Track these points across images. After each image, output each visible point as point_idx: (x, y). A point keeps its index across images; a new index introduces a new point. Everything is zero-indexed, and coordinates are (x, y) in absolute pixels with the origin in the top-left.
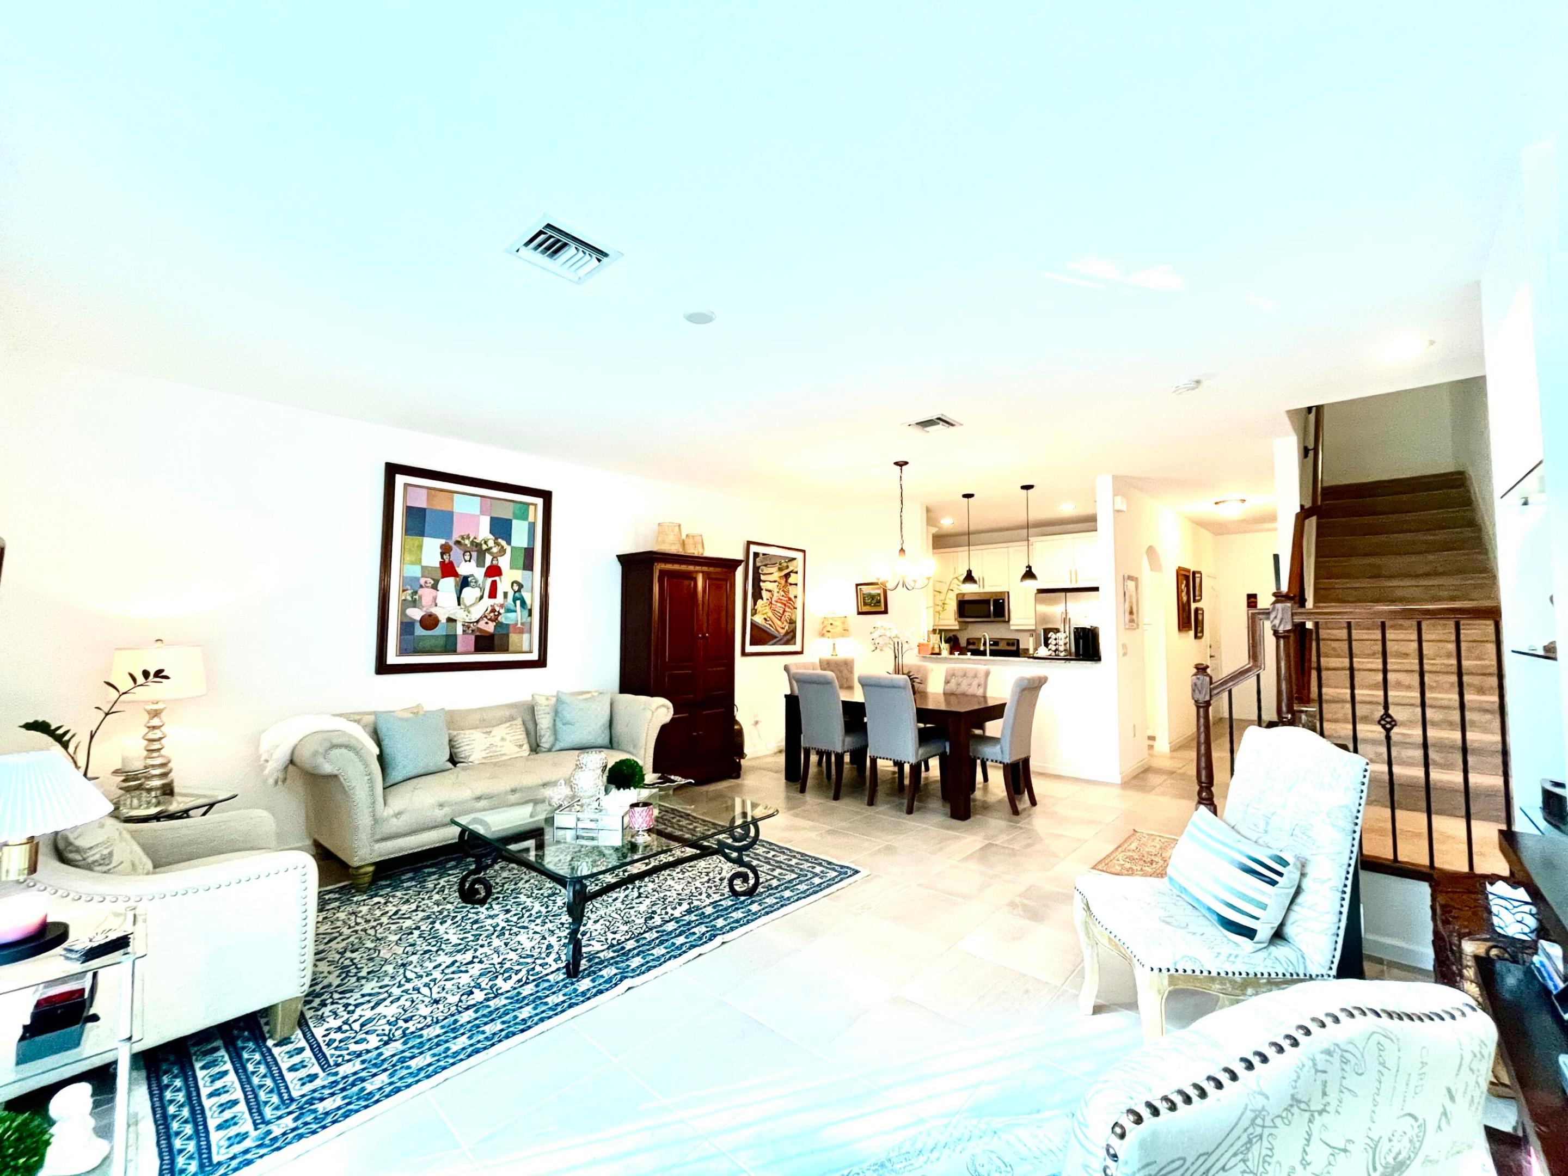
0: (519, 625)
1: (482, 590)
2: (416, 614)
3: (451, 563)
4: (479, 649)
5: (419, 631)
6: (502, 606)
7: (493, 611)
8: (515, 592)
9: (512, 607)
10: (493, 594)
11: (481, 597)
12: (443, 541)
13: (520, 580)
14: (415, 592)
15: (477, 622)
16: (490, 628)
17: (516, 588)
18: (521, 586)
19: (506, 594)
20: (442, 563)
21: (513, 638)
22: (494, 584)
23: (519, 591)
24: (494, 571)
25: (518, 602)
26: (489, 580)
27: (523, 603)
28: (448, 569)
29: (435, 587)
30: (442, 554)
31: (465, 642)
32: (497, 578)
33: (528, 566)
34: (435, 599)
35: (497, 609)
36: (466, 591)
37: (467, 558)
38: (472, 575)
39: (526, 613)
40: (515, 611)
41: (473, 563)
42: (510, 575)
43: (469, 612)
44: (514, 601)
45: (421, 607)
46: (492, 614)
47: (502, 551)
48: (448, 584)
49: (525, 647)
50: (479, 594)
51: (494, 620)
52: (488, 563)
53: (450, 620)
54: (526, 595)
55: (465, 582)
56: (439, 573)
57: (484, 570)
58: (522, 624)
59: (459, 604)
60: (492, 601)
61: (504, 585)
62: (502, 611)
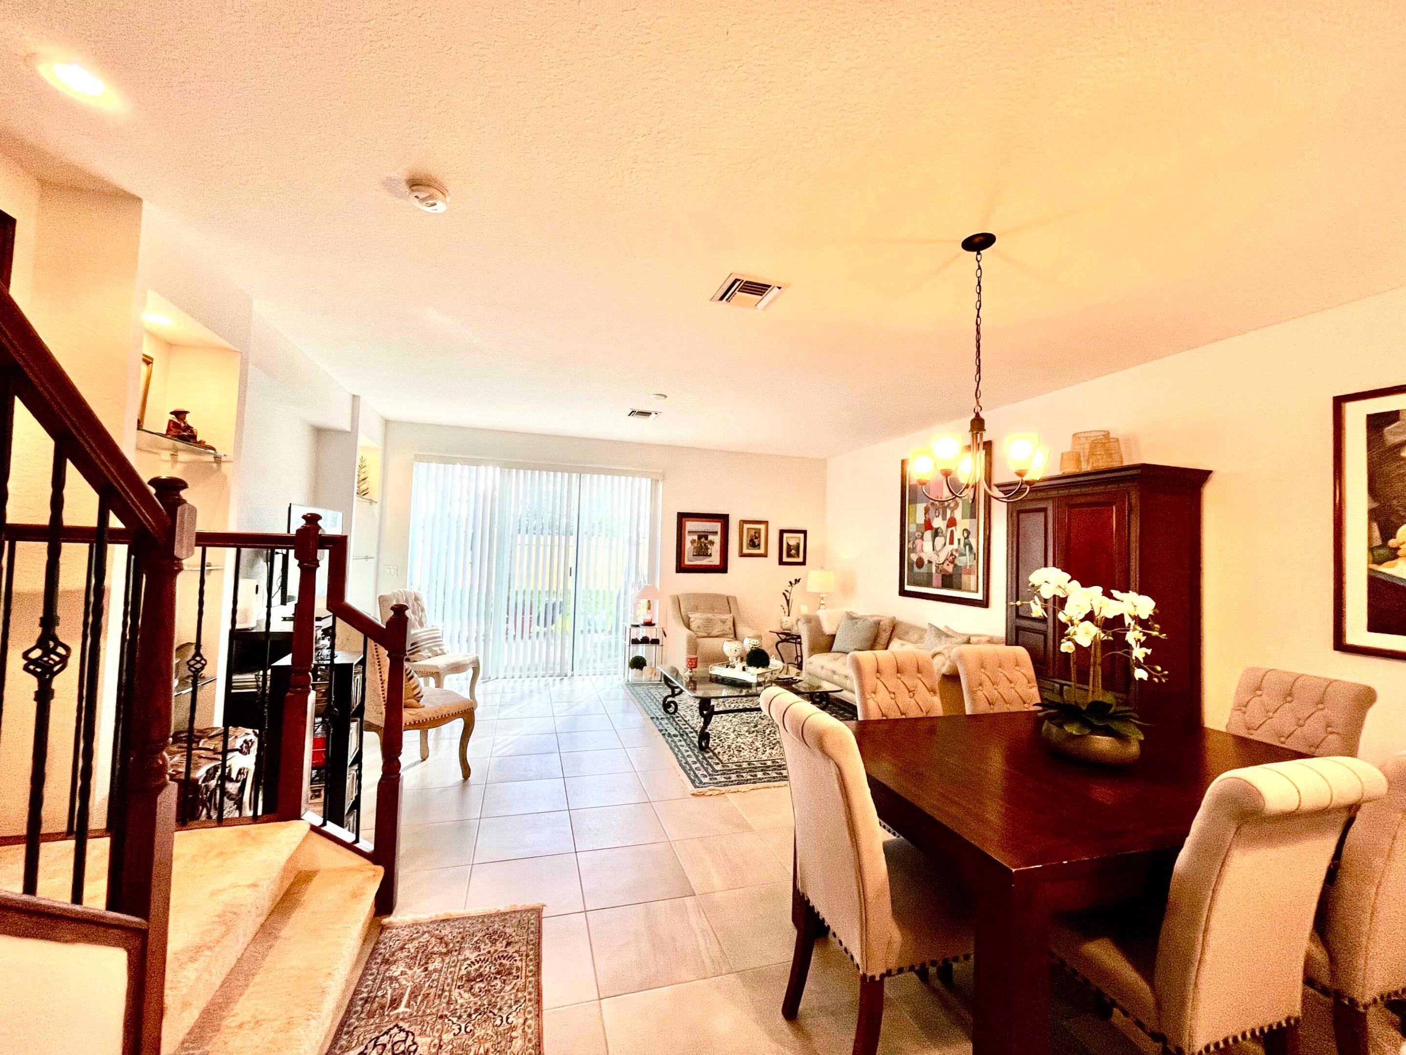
0: (968, 567)
1: (946, 538)
2: (914, 557)
3: (929, 519)
4: (944, 586)
5: (916, 569)
6: (957, 550)
7: (952, 555)
8: (965, 539)
9: (963, 551)
10: (952, 542)
11: (945, 544)
12: (924, 505)
13: (968, 528)
14: (914, 543)
15: (943, 563)
16: (950, 569)
17: (966, 535)
18: (969, 533)
19: (959, 540)
20: (925, 521)
21: (965, 578)
22: (952, 532)
23: (967, 538)
24: (952, 523)
25: (967, 547)
26: (950, 529)
27: (971, 548)
28: (928, 525)
29: (922, 538)
30: (925, 514)
31: (937, 579)
32: (953, 528)
33: (973, 515)
34: (922, 546)
35: (954, 553)
36: (937, 539)
37: (937, 514)
38: (939, 528)
39: (973, 556)
40: (965, 555)
41: (940, 518)
42: (963, 523)
43: (938, 556)
44: (965, 546)
45: (916, 553)
46: (951, 558)
47: (957, 505)
48: (928, 534)
49: (973, 587)
50: (943, 543)
51: (952, 562)
52: (948, 517)
53: (930, 562)
54: (973, 541)
55: (936, 533)
56: (923, 528)
57: (946, 522)
58: (970, 566)
59: (934, 550)
60: (950, 547)
61: (958, 534)
62: (957, 555)
